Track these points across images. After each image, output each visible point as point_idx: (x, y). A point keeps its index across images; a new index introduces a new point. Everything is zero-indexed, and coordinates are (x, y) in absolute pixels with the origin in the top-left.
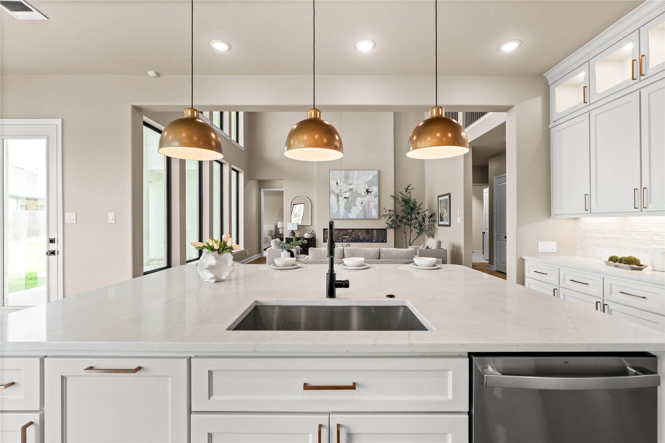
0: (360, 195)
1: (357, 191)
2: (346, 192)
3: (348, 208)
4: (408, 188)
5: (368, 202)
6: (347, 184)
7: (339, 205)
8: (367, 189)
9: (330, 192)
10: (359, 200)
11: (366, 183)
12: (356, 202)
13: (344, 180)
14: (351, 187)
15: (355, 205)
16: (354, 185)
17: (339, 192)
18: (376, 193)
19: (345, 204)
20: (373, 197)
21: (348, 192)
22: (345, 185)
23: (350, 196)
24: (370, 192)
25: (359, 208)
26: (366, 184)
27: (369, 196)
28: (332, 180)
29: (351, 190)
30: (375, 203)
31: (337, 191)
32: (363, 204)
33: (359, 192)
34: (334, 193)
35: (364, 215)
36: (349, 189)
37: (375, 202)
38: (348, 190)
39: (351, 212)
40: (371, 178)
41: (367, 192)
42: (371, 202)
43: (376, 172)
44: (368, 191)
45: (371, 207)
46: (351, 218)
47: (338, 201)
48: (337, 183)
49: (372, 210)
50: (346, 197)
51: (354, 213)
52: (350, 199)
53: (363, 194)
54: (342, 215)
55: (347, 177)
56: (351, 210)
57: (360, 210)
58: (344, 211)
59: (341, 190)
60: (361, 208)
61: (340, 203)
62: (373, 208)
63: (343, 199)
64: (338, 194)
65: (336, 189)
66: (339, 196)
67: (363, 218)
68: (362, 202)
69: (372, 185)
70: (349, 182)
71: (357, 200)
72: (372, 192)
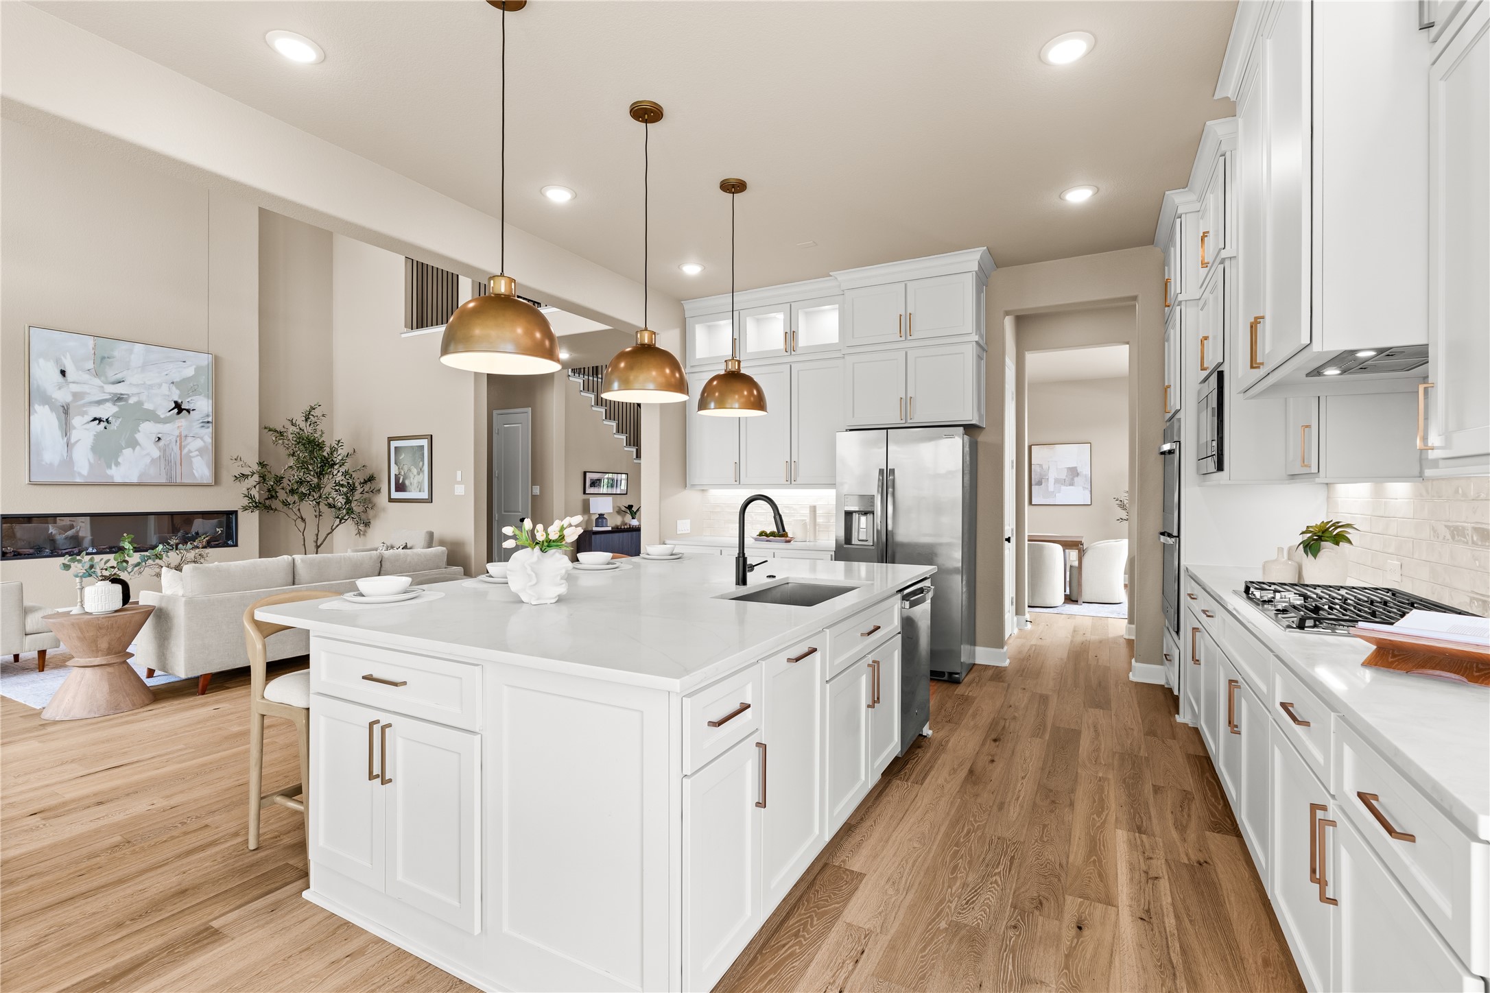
0: (152, 416)
1: (140, 403)
2: (100, 402)
4: (313, 412)
5: (181, 439)
6: (103, 378)
7: (73, 440)
8: (176, 402)
9: (32, 396)
10: (148, 429)
11: (173, 383)
12: (139, 436)
13: (90, 365)
14: (119, 389)
15: (133, 444)
16: (131, 384)
17: (69, 399)
18: (208, 416)
19: (94, 440)
20: (197, 425)
21: (109, 405)
22: (97, 381)
23: (115, 416)
24: (188, 411)
25: (148, 454)
26: (174, 388)
27: (182, 421)
28: (41, 361)
29: (119, 398)
30: (204, 442)
31: (62, 397)
32: (161, 443)
33: (147, 406)
34: (47, 400)
35: (167, 474)
36: (110, 394)
37: (202, 439)
38: (108, 397)
39: (117, 464)
40: (190, 372)
41: (176, 410)
42: (189, 439)
43: (205, 360)
44: (178, 407)
45: (190, 451)
46: (118, 479)
47: (66, 429)
48: (63, 373)
49: (193, 459)
50: (98, 416)
51: (129, 467)
52: (115, 425)
53: (163, 413)
54: (85, 472)
55: (103, 358)
56: (117, 457)
57: (153, 461)
58: (92, 461)
59: (76, 396)
60: (156, 453)
61: (76, 434)
62: (197, 455)
63: (88, 423)
64: (68, 405)
65: (60, 388)
66: (71, 411)
67: (163, 480)
68: (160, 436)
69: (194, 391)
70: (112, 374)
71: (140, 428)
72: (193, 410)
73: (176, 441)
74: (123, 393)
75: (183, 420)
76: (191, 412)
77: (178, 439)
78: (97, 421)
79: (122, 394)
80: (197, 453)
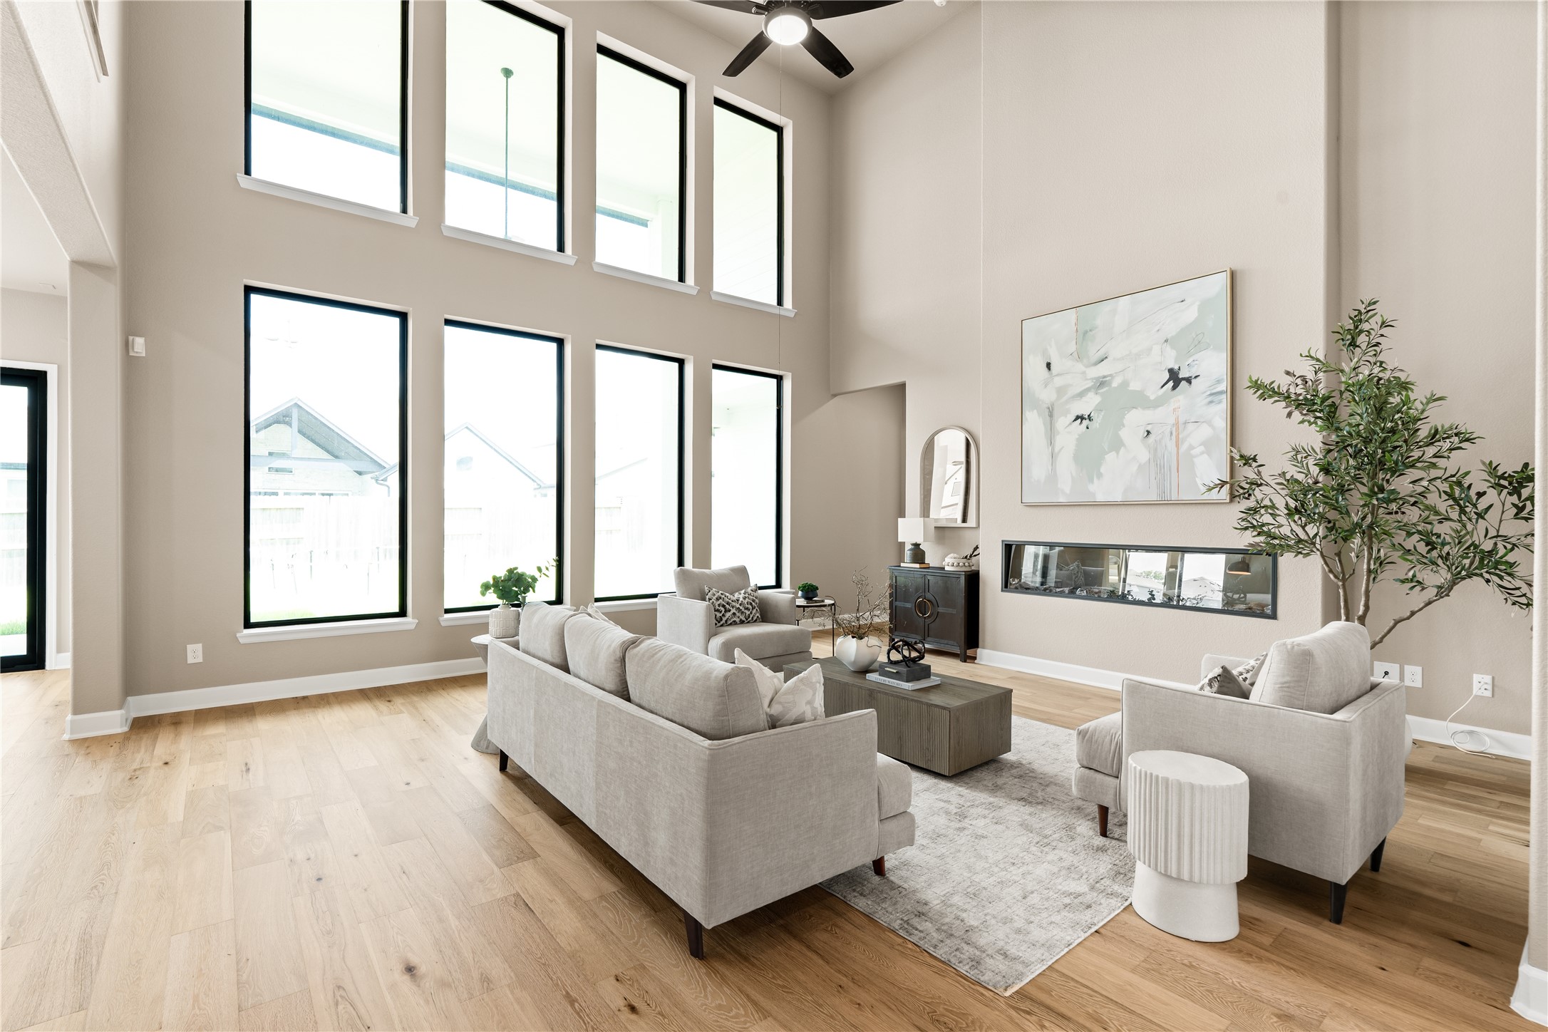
0: (1140, 401)
1: (1125, 384)
2: (1082, 395)
3: (1089, 463)
4: (1365, 326)
5: (1178, 429)
6: (1085, 360)
7: (1057, 450)
8: (1171, 371)
9: (1024, 401)
10: (1136, 419)
11: (1166, 341)
12: (1124, 434)
13: (1072, 347)
14: (1102, 370)
15: (1117, 445)
16: (1115, 359)
17: (1053, 397)
18: (1219, 382)
19: (1077, 445)
20: (1202, 401)
21: (1091, 395)
22: (1080, 367)
23: (1098, 409)
24: (1189, 380)
25: (1134, 458)
26: (1168, 348)
27: (1180, 399)
28: (1032, 356)
29: (1101, 383)
30: (1215, 426)
31: (1047, 396)
32: (1152, 437)
33: (1135, 386)
34: (1036, 404)
35: (1158, 488)
36: (1092, 379)
37: (1209, 423)
38: (1090, 384)
39: (1100, 476)
40: (1191, 314)
41: (1171, 384)
42: (1191, 427)
43: (1217, 285)
44: (1175, 378)
45: (1192, 447)
46: (1100, 498)
47: (1051, 435)
48: (1049, 365)
49: (1195, 460)
50: (1080, 413)
51: (1114, 479)
52: (1098, 421)
53: (1154, 392)
54: (1067, 490)
55: (1086, 333)
56: (1100, 465)
57: (1141, 468)
58: (1075, 474)
59: (1061, 391)
60: (1144, 456)
61: (1059, 441)
62: (1202, 453)
63: (1070, 424)
64: (1053, 405)
65: (1046, 386)
66: (1056, 413)
67: (1153, 497)
68: (1149, 428)
69: (1199, 345)
70: (1094, 352)
71: (1125, 422)
72: (1196, 377)
73: (1171, 433)
74: (1105, 374)
75: (1181, 397)
76: (1193, 381)
77: (1174, 430)
78: (1080, 420)
79: (1105, 377)
80: (1202, 448)
